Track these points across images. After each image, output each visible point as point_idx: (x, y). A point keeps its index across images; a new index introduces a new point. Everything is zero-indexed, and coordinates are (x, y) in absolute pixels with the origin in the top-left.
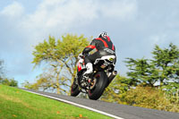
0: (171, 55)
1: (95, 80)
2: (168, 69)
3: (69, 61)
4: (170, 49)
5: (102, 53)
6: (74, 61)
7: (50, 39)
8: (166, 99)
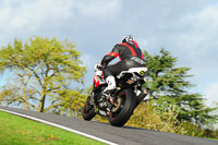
0: (162, 62)
1: (119, 100)
2: (158, 79)
3: (38, 70)
4: (161, 55)
5: (128, 63)
6: (45, 69)
7: (16, 43)
8: (156, 116)
